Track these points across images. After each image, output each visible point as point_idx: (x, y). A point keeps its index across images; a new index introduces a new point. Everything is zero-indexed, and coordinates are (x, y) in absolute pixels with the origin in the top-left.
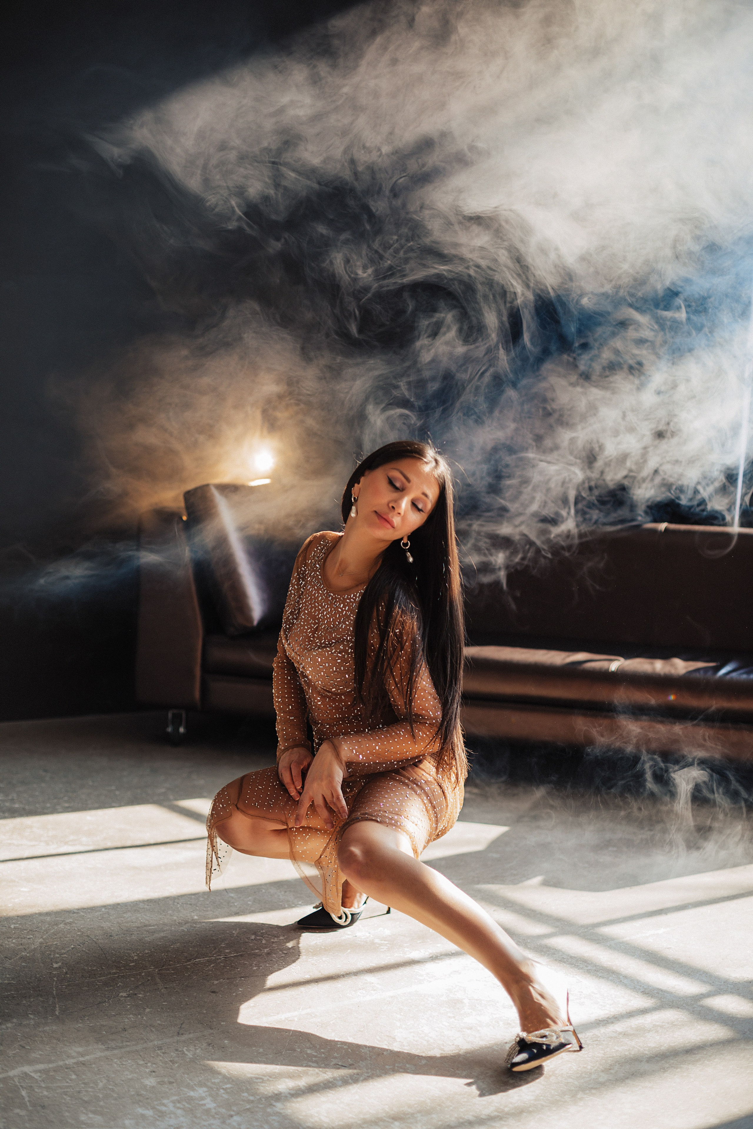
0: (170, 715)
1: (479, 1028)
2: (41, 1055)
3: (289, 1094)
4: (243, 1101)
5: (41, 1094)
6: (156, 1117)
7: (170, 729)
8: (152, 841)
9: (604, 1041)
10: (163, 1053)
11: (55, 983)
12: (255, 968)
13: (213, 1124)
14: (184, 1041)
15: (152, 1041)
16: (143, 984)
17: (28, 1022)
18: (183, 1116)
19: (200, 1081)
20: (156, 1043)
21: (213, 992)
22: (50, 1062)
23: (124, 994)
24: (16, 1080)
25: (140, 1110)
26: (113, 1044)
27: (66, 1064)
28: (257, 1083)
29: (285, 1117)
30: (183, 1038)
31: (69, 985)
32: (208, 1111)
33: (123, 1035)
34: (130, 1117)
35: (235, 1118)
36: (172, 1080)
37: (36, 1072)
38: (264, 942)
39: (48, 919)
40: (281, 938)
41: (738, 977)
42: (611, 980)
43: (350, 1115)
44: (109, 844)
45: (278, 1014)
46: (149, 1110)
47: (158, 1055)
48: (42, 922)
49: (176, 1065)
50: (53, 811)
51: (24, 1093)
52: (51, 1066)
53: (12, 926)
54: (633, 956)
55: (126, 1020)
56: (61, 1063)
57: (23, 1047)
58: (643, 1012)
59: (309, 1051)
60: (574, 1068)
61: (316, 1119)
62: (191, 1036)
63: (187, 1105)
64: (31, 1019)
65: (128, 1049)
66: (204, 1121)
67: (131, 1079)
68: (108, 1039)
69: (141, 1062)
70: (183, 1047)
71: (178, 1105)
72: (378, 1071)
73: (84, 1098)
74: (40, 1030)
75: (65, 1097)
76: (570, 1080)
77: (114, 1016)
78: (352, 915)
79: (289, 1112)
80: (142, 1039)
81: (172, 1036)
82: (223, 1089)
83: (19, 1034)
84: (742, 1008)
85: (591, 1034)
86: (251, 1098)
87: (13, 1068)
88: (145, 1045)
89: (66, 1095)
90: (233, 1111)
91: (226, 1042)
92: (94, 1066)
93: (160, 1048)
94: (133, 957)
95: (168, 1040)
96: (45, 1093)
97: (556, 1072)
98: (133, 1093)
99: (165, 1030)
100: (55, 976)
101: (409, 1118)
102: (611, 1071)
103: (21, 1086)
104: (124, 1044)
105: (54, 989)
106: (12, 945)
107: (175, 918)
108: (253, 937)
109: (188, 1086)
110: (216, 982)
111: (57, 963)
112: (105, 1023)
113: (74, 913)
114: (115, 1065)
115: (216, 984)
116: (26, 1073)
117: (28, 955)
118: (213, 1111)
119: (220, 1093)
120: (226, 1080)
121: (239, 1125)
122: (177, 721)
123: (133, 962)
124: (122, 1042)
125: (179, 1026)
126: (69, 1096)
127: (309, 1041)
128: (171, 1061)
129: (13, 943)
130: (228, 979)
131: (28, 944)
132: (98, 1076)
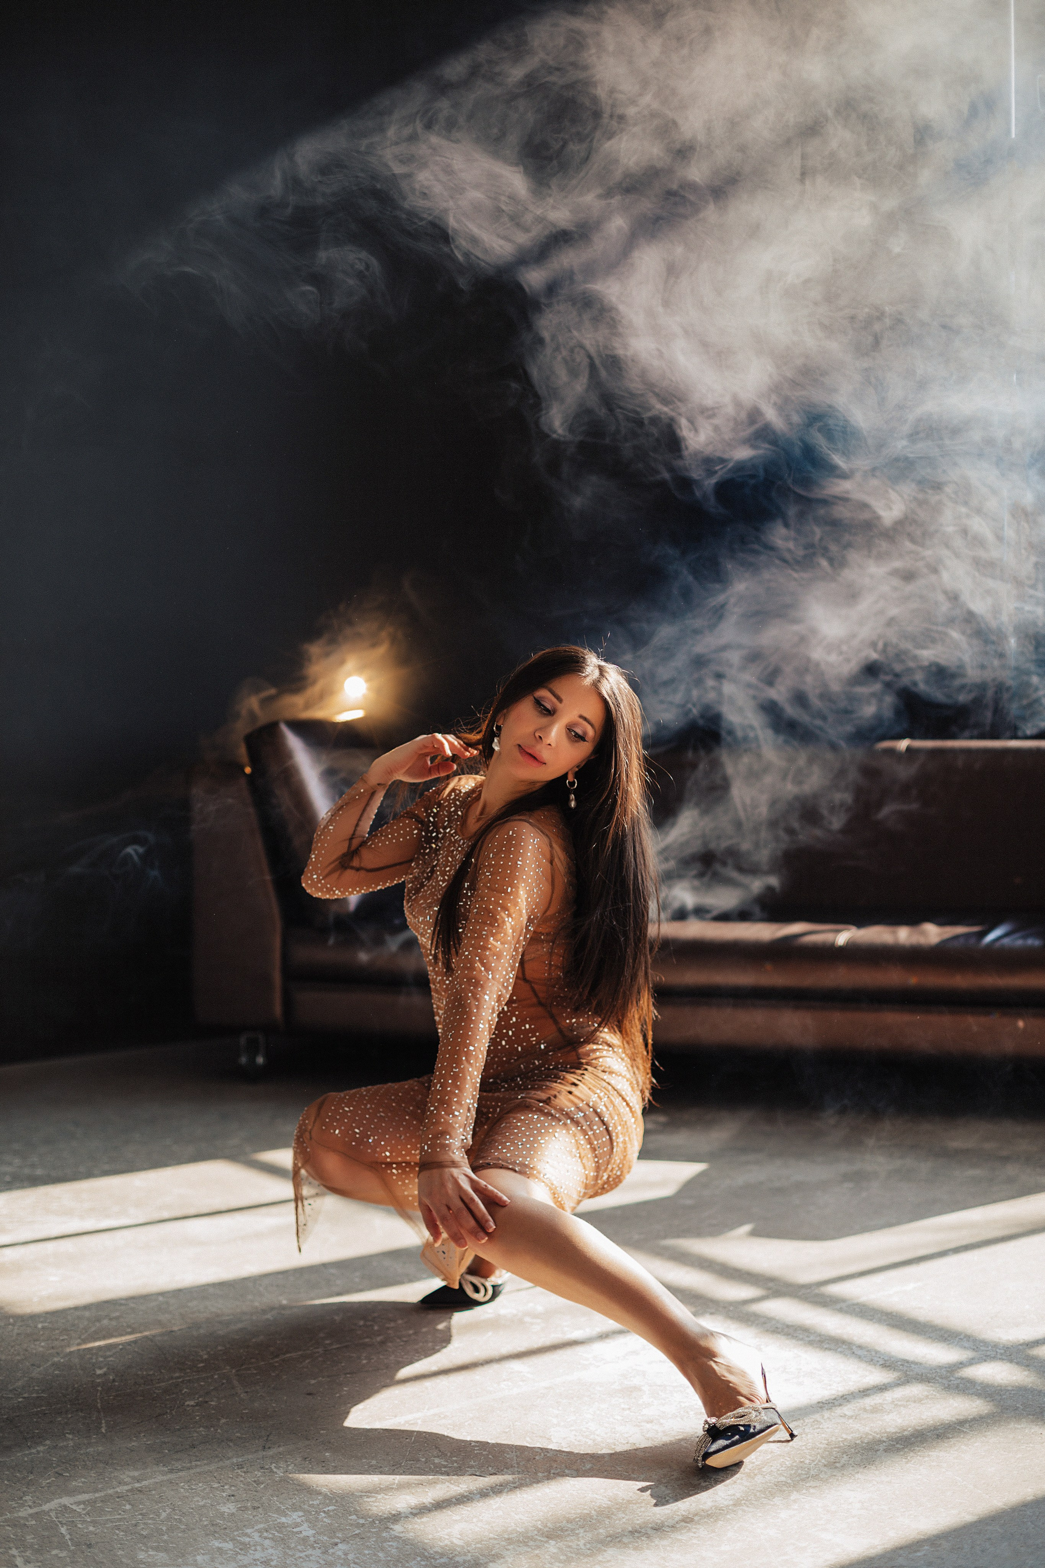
0: (243, 1040)
1: (662, 1421)
2: (84, 1483)
3: (411, 1513)
4: (351, 1525)
5: (85, 1531)
6: (237, 1550)
7: (243, 1060)
8: (223, 1207)
9: (828, 1428)
10: (244, 1472)
11: (99, 1394)
12: (364, 1362)
13: (311, 1555)
14: (272, 1457)
15: (229, 1458)
16: (216, 1389)
17: (65, 1443)
18: (273, 1547)
19: (293, 1504)
20: (235, 1460)
21: (309, 1394)
22: (96, 1491)
23: (192, 1403)
24: (53, 1514)
25: (217, 1544)
26: (178, 1465)
27: (117, 1492)
28: (368, 1502)
29: (406, 1542)
30: (271, 1453)
31: (117, 1396)
32: (305, 1540)
33: (191, 1453)
34: (202, 1552)
35: (340, 1546)
36: (256, 1504)
37: (78, 1503)
38: (376, 1328)
39: (87, 1314)
40: (400, 1322)
41: (1011, 1339)
42: (841, 1352)
43: (491, 1536)
44: (166, 1215)
45: (396, 1416)
46: (227, 1542)
47: (238, 1476)
48: (79, 1318)
49: (262, 1486)
50: (89, 1175)
51: (63, 1530)
52: (97, 1495)
53: (40, 1326)
54: (871, 1320)
55: (195, 1435)
56: (110, 1491)
57: (61, 1475)
58: (882, 1388)
59: (437, 1461)
60: (787, 1463)
61: (447, 1542)
62: (281, 1449)
63: (277, 1534)
64: (69, 1439)
65: (198, 1470)
66: (300, 1551)
67: (204, 1506)
68: (172, 1459)
69: (216, 1485)
70: (271, 1463)
71: (265, 1534)
72: (528, 1480)
73: (142, 1532)
74: (82, 1452)
75: (117, 1532)
76: (783, 1479)
77: (179, 1430)
78: (494, 1287)
79: (411, 1535)
80: (217, 1456)
81: (257, 1451)
82: (324, 1512)
83: (54, 1459)
84: (1014, 1378)
85: (811, 1420)
86: (362, 1521)
87: (49, 1501)
88: (221, 1464)
89: (118, 1529)
90: (338, 1538)
91: (327, 1454)
92: (154, 1492)
93: (240, 1466)
94: (201, 1356)
95: (250, 1457)
96: (91, 1528)
97: (764, 1470)
98: (205, 1523)
99: (247, 1444)
100: (99, 1384)
101: (569, 1535)
102: (838, 1465)
103: (59, 1521)
104: (193, 1463)
105: (99, 1401)
106: (41, 1349)
107: (257, 1304)
108: (361, 1323)
109: (278, 1511)
110: (313, 1382)
111: (100, 1368)
112: (166, 1440)
113: (121, 1304)
114: (182, 1490)
115: (313, 1385)
116: (65, 1506)
117: (62, 1360)
118: (312, 1539)
119: (320, 1517)
120: (327, 1501)
121: (346, 1554)
122: (253, 1048)
123: (202, 1362)
124: (191, 1462)
125: (265, 1438)
126: (123, 1531)
127: (436, 1448)
128: (255, 1481)
129: (42, 1347)
130: (328, 1377)
131: (62, 1347)
132: (160, 1505)
